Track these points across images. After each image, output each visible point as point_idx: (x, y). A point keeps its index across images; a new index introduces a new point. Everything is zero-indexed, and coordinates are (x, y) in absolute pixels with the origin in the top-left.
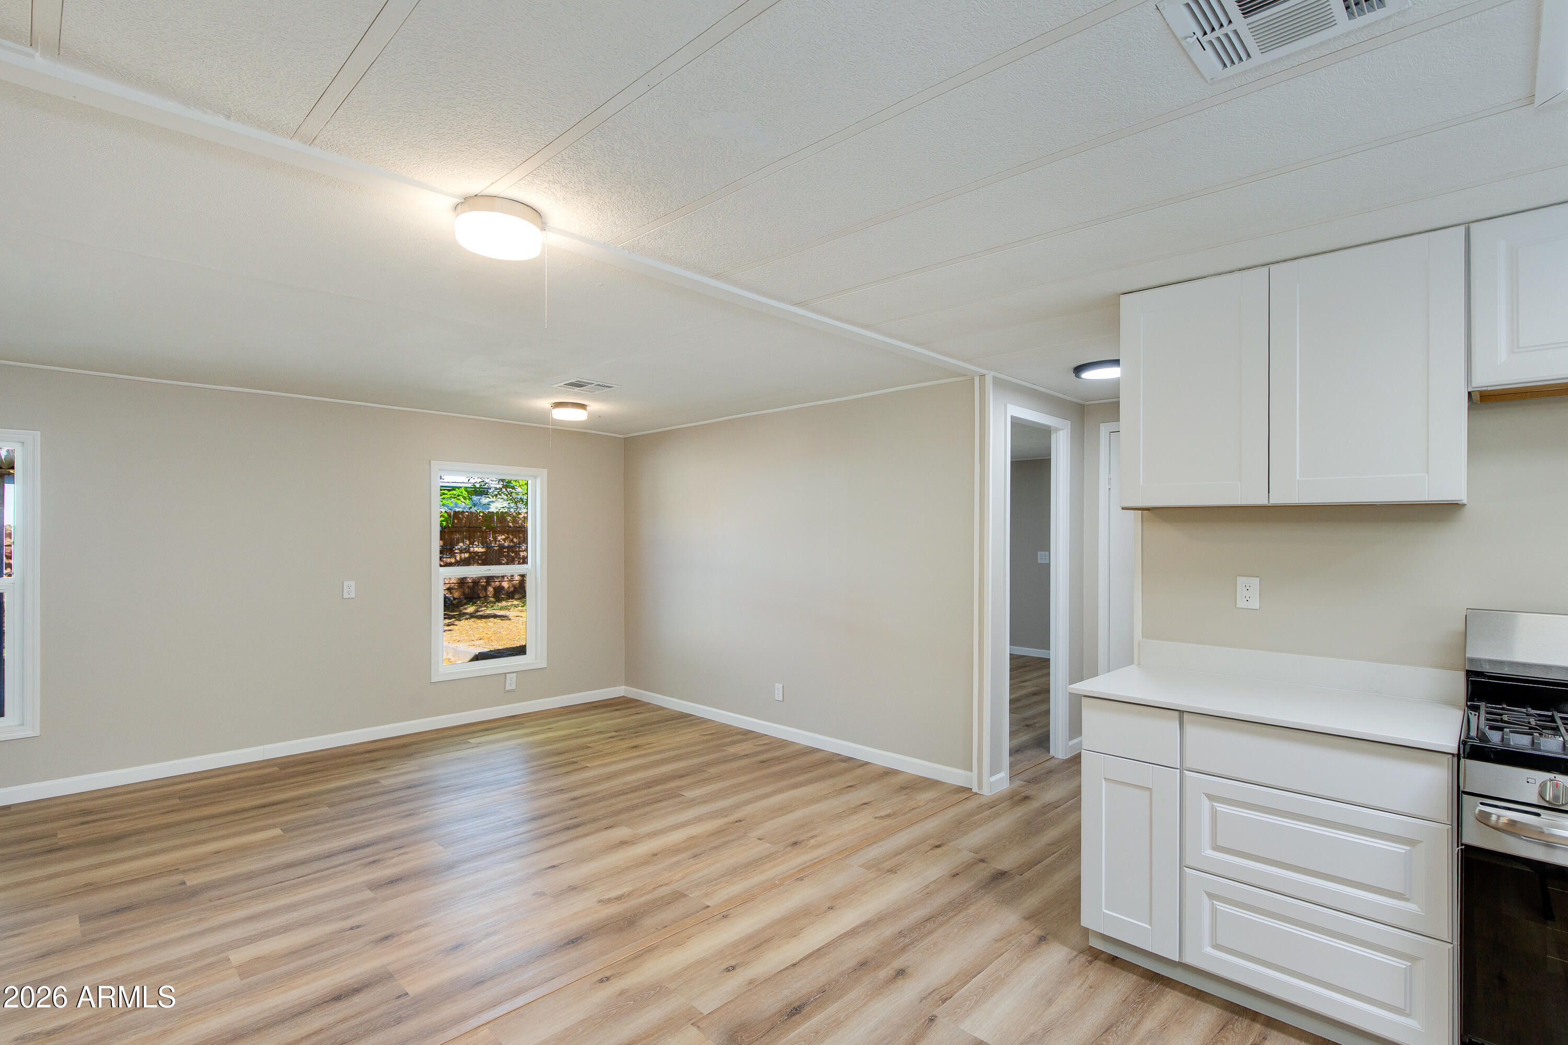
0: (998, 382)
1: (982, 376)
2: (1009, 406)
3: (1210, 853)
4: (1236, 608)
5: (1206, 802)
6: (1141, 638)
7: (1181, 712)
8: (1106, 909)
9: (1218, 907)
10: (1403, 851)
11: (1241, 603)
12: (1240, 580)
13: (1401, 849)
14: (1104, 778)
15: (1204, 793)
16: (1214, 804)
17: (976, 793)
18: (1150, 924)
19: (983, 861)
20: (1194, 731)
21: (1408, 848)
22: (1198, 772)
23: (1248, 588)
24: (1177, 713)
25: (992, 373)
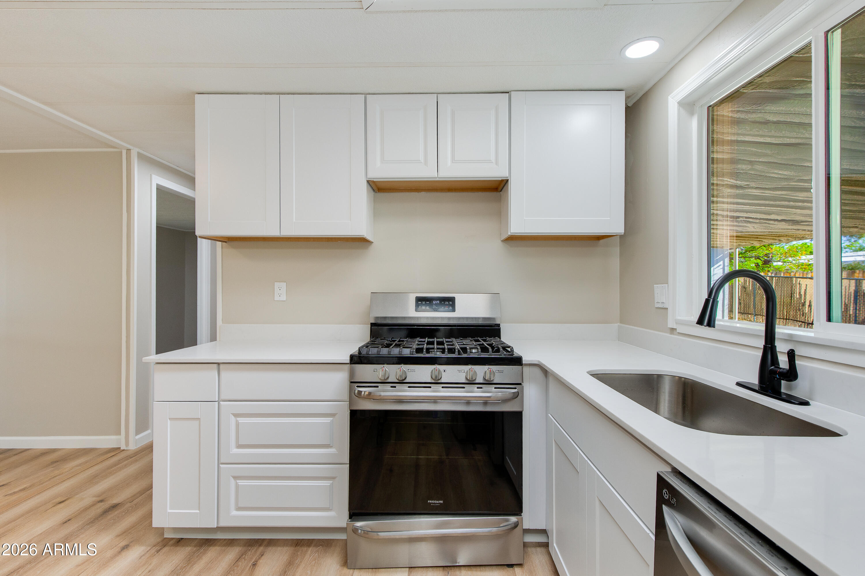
0: (140, 156)
1: (129, 150)
2: (154, 176)
3: (235, 451)
4: (274, 301)
5: (233, 419)
6: (221, 323)
7: (218, 364)
8: (171, 509)
9: (239, 484)
10: (329, 421)
11: (277, 298)
12: (277, 284)
13: (328, 420)
14: (169, 419)
15: (231, 414)
16: (238, 419)
17: (124, 450)
18: (199, 510)
19: (101, 501)
20: (227, 375)
21: (332, 419)
22: (229, 401)
23: (280, 288)
24: (216, 365)
25: (138, 150)
